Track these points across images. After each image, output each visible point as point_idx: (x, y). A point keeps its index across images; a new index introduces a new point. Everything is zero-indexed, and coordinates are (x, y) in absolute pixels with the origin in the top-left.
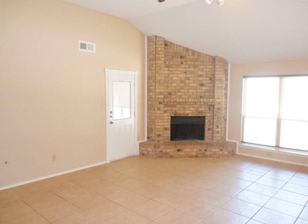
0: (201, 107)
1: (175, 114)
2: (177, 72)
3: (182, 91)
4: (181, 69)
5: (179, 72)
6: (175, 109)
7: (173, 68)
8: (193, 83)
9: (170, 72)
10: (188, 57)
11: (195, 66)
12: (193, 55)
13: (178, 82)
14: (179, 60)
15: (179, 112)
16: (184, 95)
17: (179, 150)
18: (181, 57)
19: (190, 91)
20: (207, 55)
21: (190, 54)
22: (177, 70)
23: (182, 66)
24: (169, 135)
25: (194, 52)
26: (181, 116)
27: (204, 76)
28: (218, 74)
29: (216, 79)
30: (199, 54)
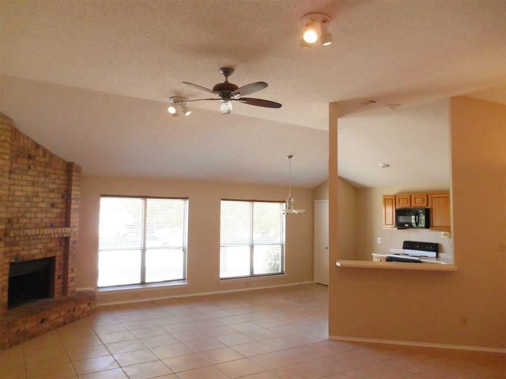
0: (51, 242)
1: (16, 259)
2: (22, 183)
3: (28, 215)
4: (28, 178)
5: (25, 183)
6: (16, 248)
7: (16, 174)
8: (43, 202)
9: (12, 182)
10: (37, 158)
11: (46, 175)
12: (44, 157)
13: (23, 199)
14: (26, 161)
15: (23, 253)
16: (30, 223)
17: (43, 321)
18: (29, 157)
19: (39, 215)
20: (60, 159)
21: (41, 154)
22: (22, 179)
23: (30, 173)
24: (6, 300)
25: (45, 151)
26: (25, 260)
27: (56, 191)
28: (75, 190)
29: (72, 196)
30: (52, 156)
